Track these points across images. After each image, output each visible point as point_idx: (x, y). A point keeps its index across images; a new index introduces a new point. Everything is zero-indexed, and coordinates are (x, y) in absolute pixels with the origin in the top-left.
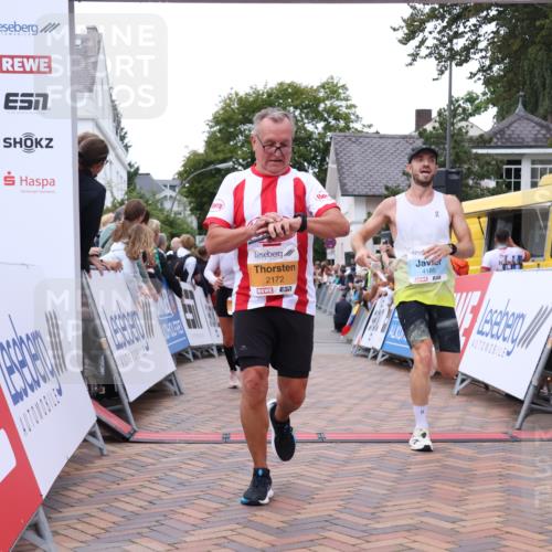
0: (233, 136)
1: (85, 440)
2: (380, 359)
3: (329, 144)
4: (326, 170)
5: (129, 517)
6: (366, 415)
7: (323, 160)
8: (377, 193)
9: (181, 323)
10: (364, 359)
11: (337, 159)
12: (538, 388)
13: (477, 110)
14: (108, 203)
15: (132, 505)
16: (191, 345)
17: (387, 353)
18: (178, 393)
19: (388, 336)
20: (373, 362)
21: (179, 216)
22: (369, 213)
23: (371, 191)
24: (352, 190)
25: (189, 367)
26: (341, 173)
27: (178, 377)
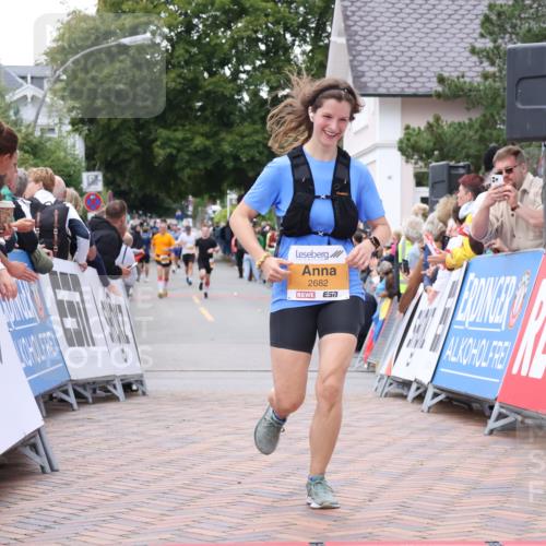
2: (429, 401)
4: (327, 47)
6: (403, 507)
8: (422, 91)
10: (400, 402)
11: (347, 27)
16: (73, 378)
17: (443, 390)
18: (48, 469)
19: (444, 358)
20: (416, 406)
21: (49, 135)
22: (407, 128)
23: (409, 87)
24: (376, 85)
25: (69, 420)
26: (354, 53)
27: (47, 437)
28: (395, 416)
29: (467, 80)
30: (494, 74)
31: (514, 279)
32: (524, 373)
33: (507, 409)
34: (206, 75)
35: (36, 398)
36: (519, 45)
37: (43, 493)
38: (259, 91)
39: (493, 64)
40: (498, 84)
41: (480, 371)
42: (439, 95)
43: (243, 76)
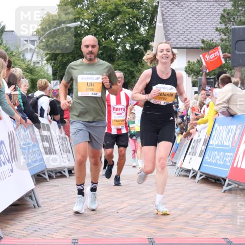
2: (198, 178)
3: (157, 7)
4: (155, 28)
6: (187, 223)
7: (152, 19)
8: (195, 46)
9: (39, 151)
10: (185, 178)
11: (163, 19)
16: (47, 168)
17: (204, 174)
18: (37, 206)
19: (204, 160)
20: (192, 180)
21: (37, 65)
22: (189, 62)
23: (190, 45)
24: (175, 44)
25: (46, 186)
26: (166, 30)
27: (36, 193)
28: (184, 185)
29: (214, 41)
30: (226, 39)
31: (235, 126)
32: (239, 166)
33: (231, 182)
34: (103, 39)
35: (32, 176)
36: (237, 26)
37: (35, 216)
38: (125, 46)
39: (225, 35)
40: (227, 44)
41: (220, 165)
42: (202, 48)
43: (119, 40)
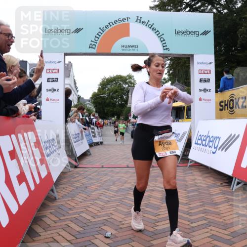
0: (105, 88)
1: (65, 167)
4: (129, 97)
5: (77, 188)
7: (128, 94)
9: (91, 136)
11: (131, 94)
12: (184, 153)
13: (166, 82)
14: (73, 105)
15: (77, 184)
16: (93, 142)
18: (90, 155)
25: (93, 148)
27: (90, 150)
35: (89, 145)
37: (89, 158)
